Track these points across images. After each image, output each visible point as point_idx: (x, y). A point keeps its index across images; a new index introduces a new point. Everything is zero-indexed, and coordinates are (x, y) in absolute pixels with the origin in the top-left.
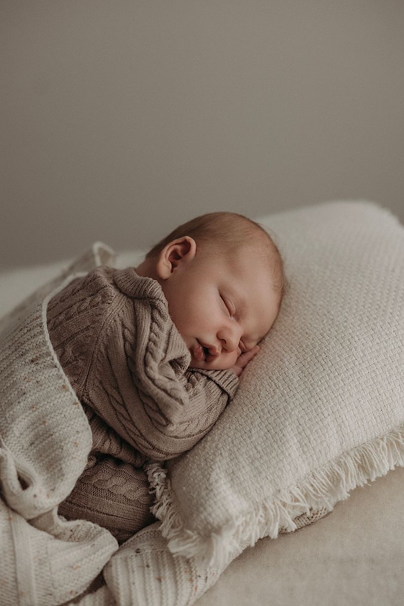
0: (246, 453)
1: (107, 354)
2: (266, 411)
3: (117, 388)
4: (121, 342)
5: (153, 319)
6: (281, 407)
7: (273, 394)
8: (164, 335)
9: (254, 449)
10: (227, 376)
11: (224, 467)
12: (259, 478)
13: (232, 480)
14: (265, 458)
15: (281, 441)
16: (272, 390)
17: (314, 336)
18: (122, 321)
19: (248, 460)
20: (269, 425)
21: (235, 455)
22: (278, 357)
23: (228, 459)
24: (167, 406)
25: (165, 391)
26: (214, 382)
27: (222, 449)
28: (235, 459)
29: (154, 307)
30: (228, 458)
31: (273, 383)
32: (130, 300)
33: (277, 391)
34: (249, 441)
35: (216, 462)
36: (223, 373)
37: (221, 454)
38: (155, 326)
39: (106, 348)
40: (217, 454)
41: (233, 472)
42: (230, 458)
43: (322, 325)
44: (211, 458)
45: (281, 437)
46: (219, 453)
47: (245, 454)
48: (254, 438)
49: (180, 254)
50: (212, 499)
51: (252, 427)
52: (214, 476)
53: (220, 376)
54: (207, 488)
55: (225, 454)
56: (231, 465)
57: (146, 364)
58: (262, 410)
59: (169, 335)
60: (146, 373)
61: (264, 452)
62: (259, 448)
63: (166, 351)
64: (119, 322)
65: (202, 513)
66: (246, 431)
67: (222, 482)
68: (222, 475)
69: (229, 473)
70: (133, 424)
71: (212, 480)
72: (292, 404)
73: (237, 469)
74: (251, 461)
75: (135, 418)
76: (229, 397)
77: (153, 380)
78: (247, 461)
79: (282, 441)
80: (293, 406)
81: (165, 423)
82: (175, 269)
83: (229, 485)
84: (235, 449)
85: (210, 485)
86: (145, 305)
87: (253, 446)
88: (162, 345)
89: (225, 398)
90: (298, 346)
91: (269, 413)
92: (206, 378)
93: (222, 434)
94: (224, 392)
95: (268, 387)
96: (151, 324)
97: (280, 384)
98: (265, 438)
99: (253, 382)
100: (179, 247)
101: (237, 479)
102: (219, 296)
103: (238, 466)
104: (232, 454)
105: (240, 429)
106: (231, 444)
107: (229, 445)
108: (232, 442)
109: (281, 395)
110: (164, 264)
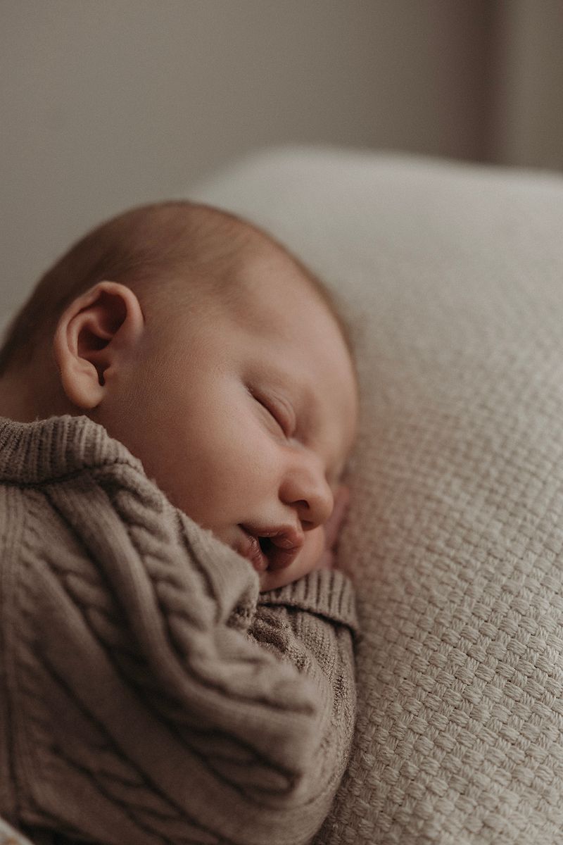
0: (489, 760)
1: (47, 665)
2: (474, 633)
3: (111, 745)
4: (74, 619)
5: (128, 519)
6: (504, 608)
7: (465, 585)
9: (502, 742)
10: (326, 586)
11: (456, 822)
12: (550, 809)
14: (539, 751)
15: (553, 694)
16: (455, 578)
18: (44, 556)
19: (504, 775)
20: (503, 665)
21: (465, 775)
22: (415, 494)
23: (455, 796)
24: (281, 738)
25: (263, 701)
26: (309, 611)
27: (423, 773)
28: (472, 789)
29: (113, 487)
30: (452, 793)
31: (447, 561)
32: (33, 493)
33: (470, 573)
34: (478, 727)
35: (431, 818)
36: (314, 583)
37: (428, 788)
38: (144, 536)
39: (38, 648)
40: (418, 794)
41: (485, 825)
42: (456, 790)
44: (407, 809)
45: (548, 682)
46: (422, 787)
47: (486, 763)
48: (486, 714)
49: (101, 331)
51: (464, 686)
53: (313, 591)
55: (441, 785)
56: (469, 809)
57: (181, 650)
58: (464, 635)
59: (186, 542)
60: (195, 676)
61: (528, 738)
62: (513, 733)
63: (211, 592)
66: (457, 703)
69: (475, 830)
70: (193, 822)
72: (525, 592)
73: (492, 812)
74: (508, 774)
76: (352, 632)
77: (221, 688)
78: (501, 780)
79: (556, 692)
80: (531, 595)
82: (109, 372)
84: (457, 761)
86: (84, 490)
87: (495, 735)
88: (194, 581)
89: (346, 637)
91: (485, 635)
92: (284, 611)
93: (399, 735)
94: (337, 626)
95: (440, 573)
96: (130, 534)
98: (511, 702)
99: (392, 576)
100: (91, 317)
102: (253, 401)
103: (488, 804)
104: (455, 776)
105: (438, 704)
106: (439, 752)
107: (434, 756)
108: (438, 745)
109: (486, 582)
110: (76, 369)
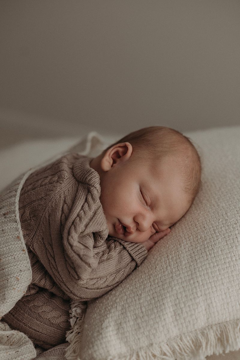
0: (133, 311)
1: (49, 220)
2: (156, 281)
3: (51, 245)
4: (59, 214)
5: (86, 200)
6: (168, 281)
7: (165, 270)
8: (90, 214)
9: (139, 309)
10: (138, 248)
11: (115, 318)
12: (138, 332)
13: (118, 329)
14: (146, 318)
15: (160, 308)
16: (165, 267)
17: (209, 231)
18: (65, 198)
19: (134, 317)
20: (155, 293)
21: (126, 310)
22: (179, 241)
23: (120, 313)
25: (79, 255)
26: (128, 251)
27: (118, 303)
28: (125, 314)
29: (89, 191)
30: (120, 311)
31: (168, 262)
32: (77, 183)
33: (169, 268)
34: (138, 302)
35: (111, 313)
36: (136, 245)
37: (116, 307)
38: (86, 205)
39: (49, 216)
40: (114, 307)
41: (120, 323)
42: (121, 311)
43: (217, 223)
44: (109, 308)
45: (161, 305)
46: (116, 306)
47: (132, 311)
48: (142, 301)
49: (121, 154)
50: (100, 341)
51: (143, 291)
52: (107, 321)
53: (133, 247)
54: (98, 331)
55: (119, 308)
56: (120, 317)
57: (69, 233)
58: (154, 280)
59: (95, 213)
60: (68, 240)
61: (146, 313)
62: (144, 309)
63: (86, 226)
64: (62, 198)
65: (90, 348)
66: (138, 294)
67: (111, 329)
68: (112, 324)
69: (117, 322)
70: (59, 273)
71: (104, 325)
72: (175, 281)
73: (124, 322)
74: (135, 318)
75: (59, 269)
76: (137, 264)
77: (71, 246)
78: (132, 317)
79: (161, 308)
80: (176, 282)
81: (77, 278)
82: (114, 165)
83: (115, 332)
84: (127, 306)
85: (102, 329)
86: (84, 188)
87: (139, 307)
88: (84, 222)
89: (134, 264)
90: (195, 236)
91: (158, 284)
92: (122, 247)
93: (122, 292)
94: (133, 260)
95: (164, 263)
96: (84, 203)
97: (172, 263)
98: (149, 302)
99: (156, 257)
100: (120, 150)
101: (122, 329)
102: (139, 190)
103: (125, 320)
104: (124, 309)
105: (135, 291)
106: (125, 301)
107: (124, 302)
108: (127, 300)
109: (170, 272)
110: (106, 160)
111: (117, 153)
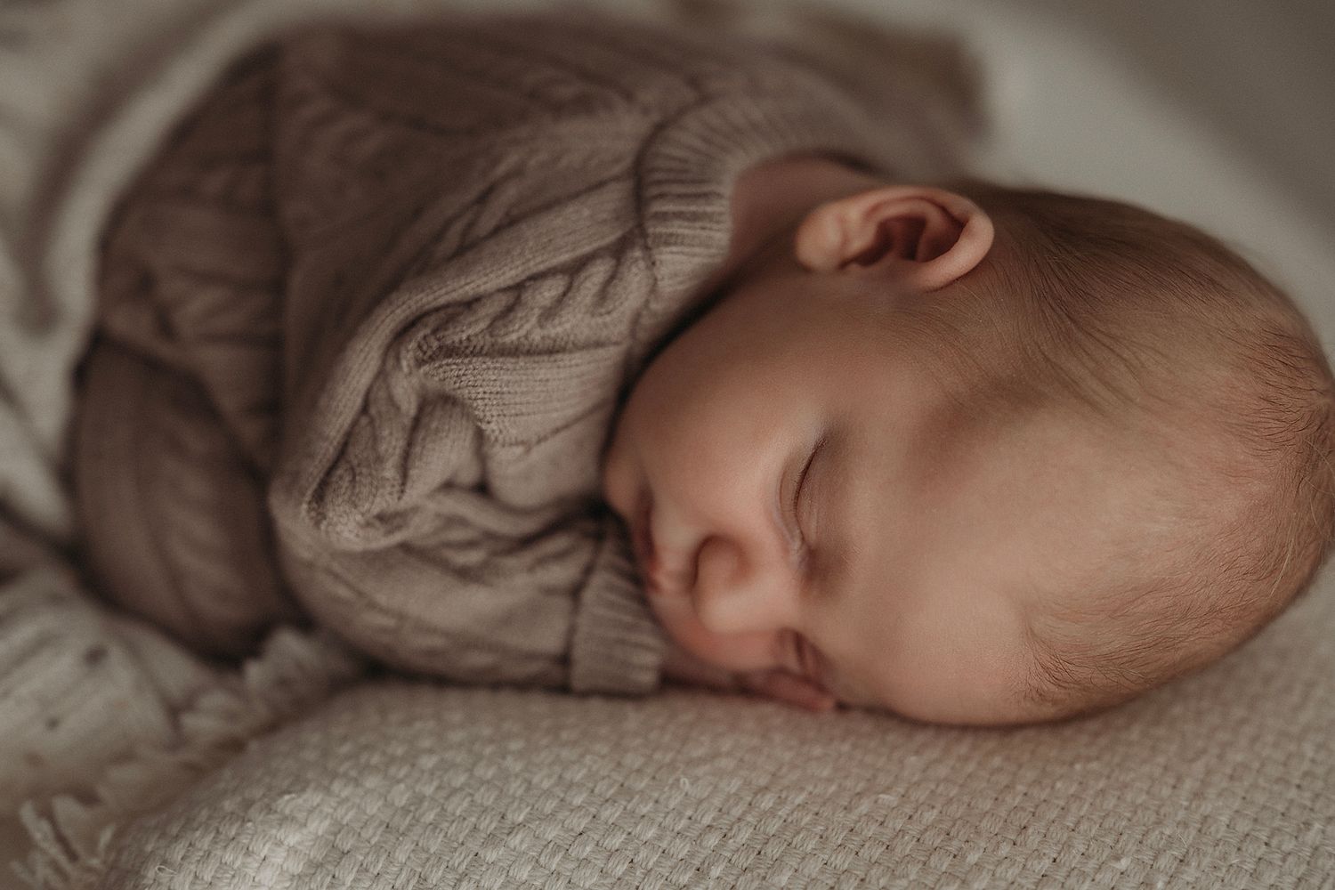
0: (428, 859)
11: (349, 816)
13: (320, 866)
16: (707, 820)
17: (1020, 859)
21: (410, 827)
23: (385, 815)
30: (390, 811)
34: (474, 846)
35: (358, 785)
41: (344, 854)
42: (393, 815)
43: (1092, 864)
47: (424, 856)
48: (491, 855)
50: (215, 842)
51: (533, 826)
52: (312, 797)
54: (248, 804)
55: (401, 796)
56: (367, 833)
65: (163, 835)
66: (509, 816)
67: (293, 838)
68: (318, 826)
69: (338, 840)
71: (286, 803)
73: (361, 863)
78: (403, 876)
83: (296, 867)
84: (430, 817)
85: (269, 810)
90: (945, 826)
95: (718, 801)
97: (744, 835)
101: (329, 879)
103: (372, 858)
104: (411, 814)
105: (511, 792)
106: (443, 793)
107: (439, 788)
108: (454, 791)
110: (842, 221)
111: (915, 224)
